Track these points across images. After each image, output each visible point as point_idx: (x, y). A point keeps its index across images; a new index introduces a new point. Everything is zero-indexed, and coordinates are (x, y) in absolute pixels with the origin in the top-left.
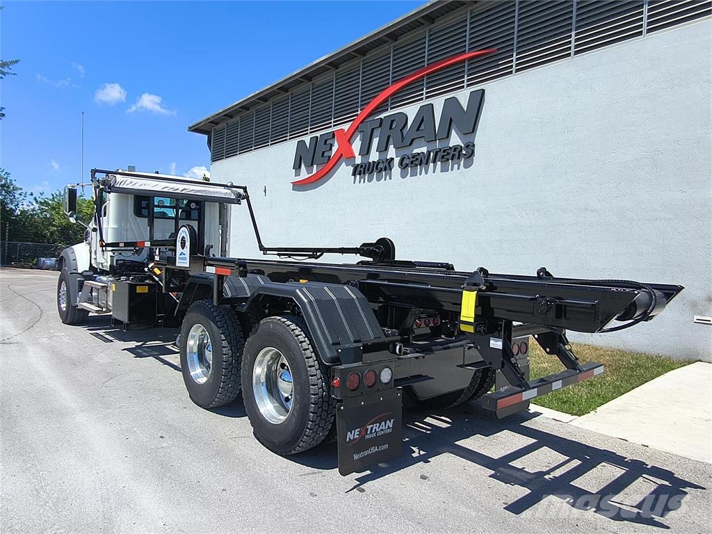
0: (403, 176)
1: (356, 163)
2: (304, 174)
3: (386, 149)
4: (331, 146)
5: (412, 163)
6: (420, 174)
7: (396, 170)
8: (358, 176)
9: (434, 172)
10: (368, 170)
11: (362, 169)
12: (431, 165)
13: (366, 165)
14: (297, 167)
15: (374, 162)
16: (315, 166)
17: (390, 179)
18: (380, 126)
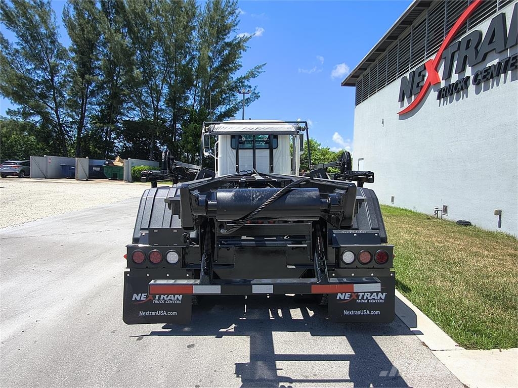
0: (477, 92)
1: (441, 87)
2: (406, 104)
3: (464, 69)
4: (424, 76)
5: (485, 78)
6: (492, 88)
7: (472, 88)
8: (442, 99)
9: (505, 83)
10: (449, 93)
11: (444, 93)
12: (503, 75)
13: (447, 88)
14: (402, 100)
15: (453, 84)
16: (413, 96)
17: (467, 97)
18: (459, 49)
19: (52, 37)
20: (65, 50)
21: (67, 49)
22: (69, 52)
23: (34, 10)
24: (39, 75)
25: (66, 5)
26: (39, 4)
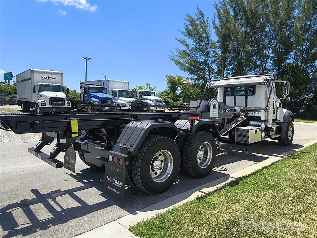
19: (208, 37)
20: (214, 43)
21: (216, 42)
22: (217, 43)
23: (200, 26)
24: (202, 58)
25: (213, 18)
26: (203, 22)
